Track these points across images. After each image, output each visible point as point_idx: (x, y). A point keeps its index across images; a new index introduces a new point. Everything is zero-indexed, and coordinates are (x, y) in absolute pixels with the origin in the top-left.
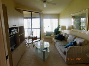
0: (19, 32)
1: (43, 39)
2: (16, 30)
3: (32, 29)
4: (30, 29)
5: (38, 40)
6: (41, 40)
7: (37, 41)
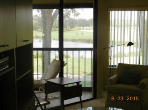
0: (15, 67)
1: (105, 94)
2: (7, 59)
3: (61, 49)
4: (55, 49)
5: (85, 96)
6: (95, 97)
7: (81, 102)
